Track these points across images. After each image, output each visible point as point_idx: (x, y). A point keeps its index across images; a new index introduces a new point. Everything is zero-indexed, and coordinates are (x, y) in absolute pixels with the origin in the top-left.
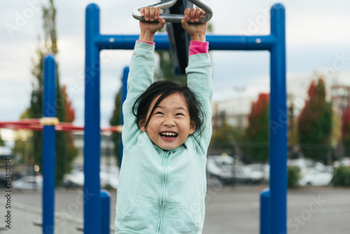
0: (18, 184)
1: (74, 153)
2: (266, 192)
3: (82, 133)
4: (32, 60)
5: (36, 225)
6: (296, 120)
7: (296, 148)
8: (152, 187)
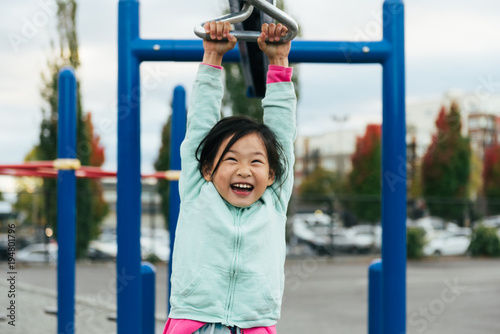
0: (22, 255)
1: (104, 210)
2: (377, 264)
3: (114, 180)
4: (43, 76)
5: (49, 313)
6: (419, 163)
7: (420, 203)
8: (221, 252)
